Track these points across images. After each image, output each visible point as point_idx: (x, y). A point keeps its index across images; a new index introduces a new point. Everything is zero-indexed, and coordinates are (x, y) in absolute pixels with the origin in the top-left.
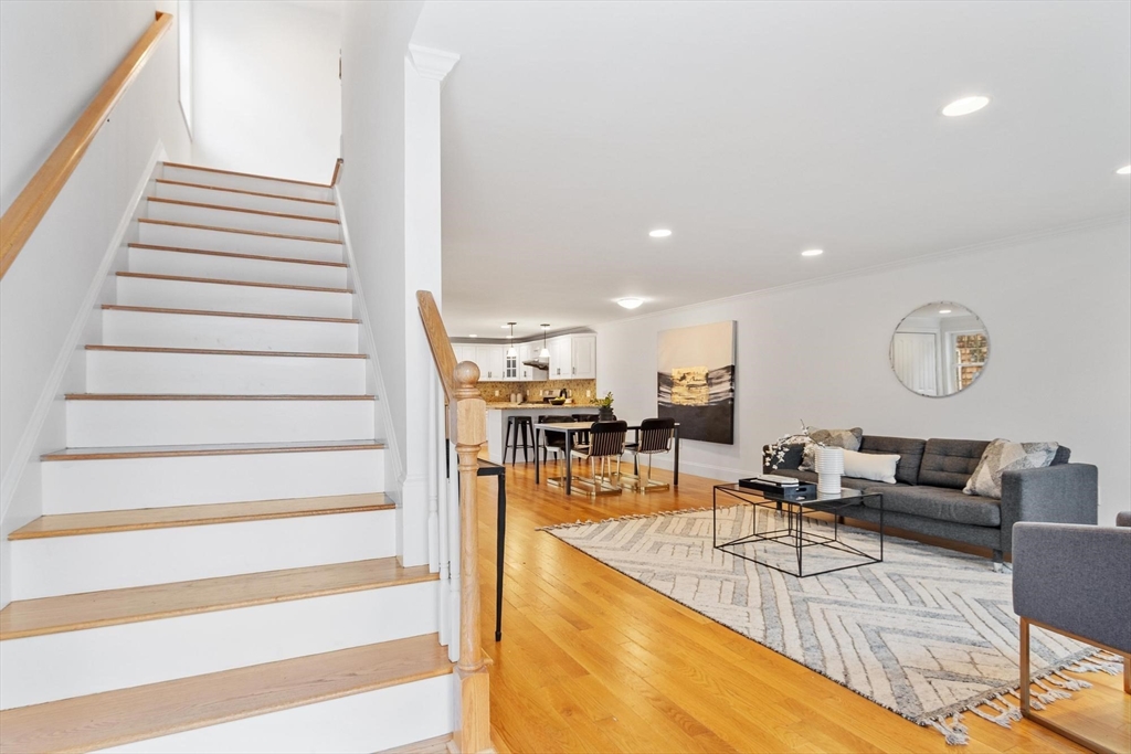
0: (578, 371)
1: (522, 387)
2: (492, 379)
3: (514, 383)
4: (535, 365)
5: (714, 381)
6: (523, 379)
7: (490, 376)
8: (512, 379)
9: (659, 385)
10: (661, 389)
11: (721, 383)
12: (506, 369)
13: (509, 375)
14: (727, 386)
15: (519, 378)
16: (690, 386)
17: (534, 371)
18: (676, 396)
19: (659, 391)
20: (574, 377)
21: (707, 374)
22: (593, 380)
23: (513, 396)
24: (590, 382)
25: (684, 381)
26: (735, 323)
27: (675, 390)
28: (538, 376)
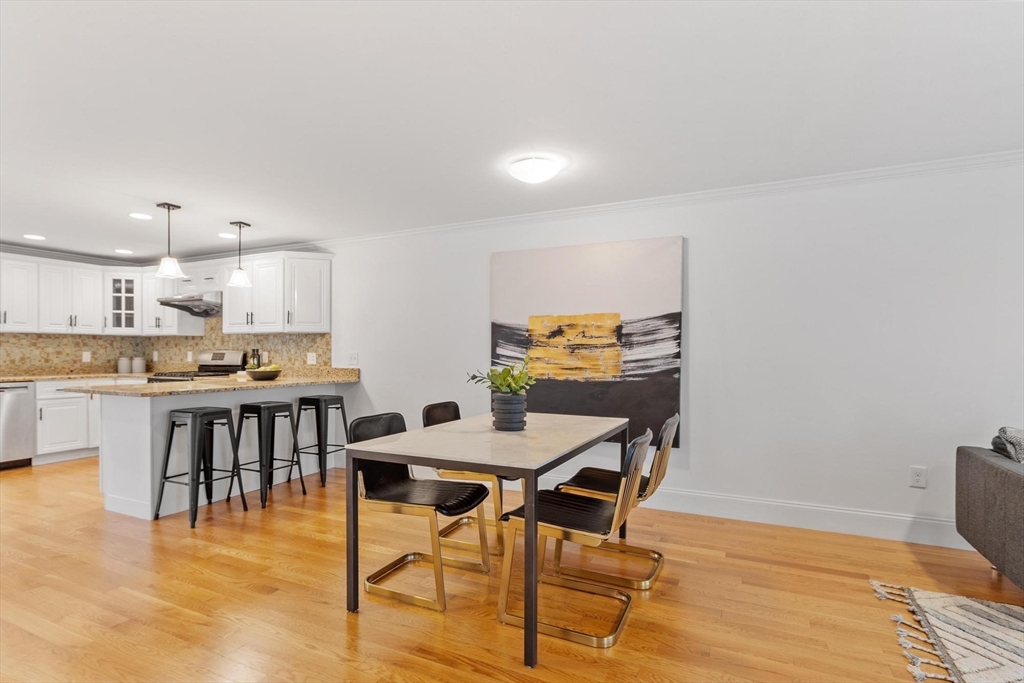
0: (296, 318)
1: (142, 345)
2: (77, 330)
3: (123, 338)
4: (186, 307)
5: (635, 339)
6: (149, 330)
7: (72, 322)
8: (124, 331)
9: (494, 345)
10: (500, 351)
11: (654, 342)
12: (110, 312)
13: (117, 322)
14: (670, 348)
15: (143, 327)
16: (573, 349)
17: (180, 318)
18: (538, 364)
19: (495, 356)
20: (288, 329)
21: (620, 328)
22: (323, 335)
23: (123, 363)
24: (317, 339)
25: (558, 339)
26: (685, 241)
27: (535, 353)
28: (195, 326)
